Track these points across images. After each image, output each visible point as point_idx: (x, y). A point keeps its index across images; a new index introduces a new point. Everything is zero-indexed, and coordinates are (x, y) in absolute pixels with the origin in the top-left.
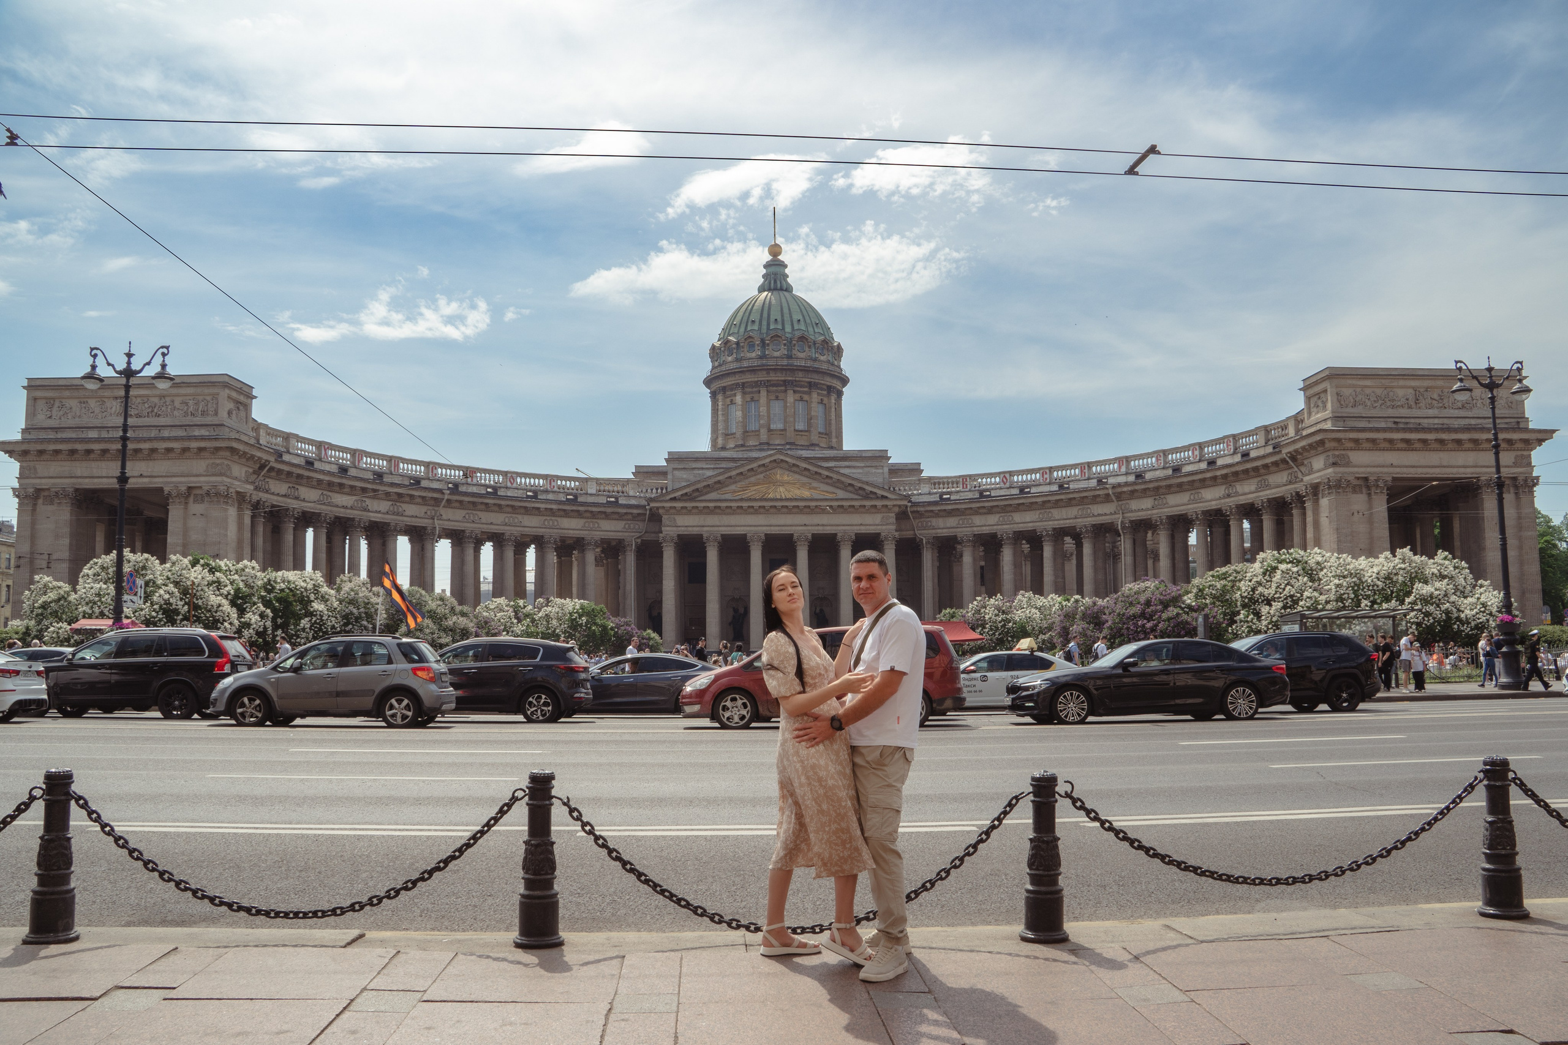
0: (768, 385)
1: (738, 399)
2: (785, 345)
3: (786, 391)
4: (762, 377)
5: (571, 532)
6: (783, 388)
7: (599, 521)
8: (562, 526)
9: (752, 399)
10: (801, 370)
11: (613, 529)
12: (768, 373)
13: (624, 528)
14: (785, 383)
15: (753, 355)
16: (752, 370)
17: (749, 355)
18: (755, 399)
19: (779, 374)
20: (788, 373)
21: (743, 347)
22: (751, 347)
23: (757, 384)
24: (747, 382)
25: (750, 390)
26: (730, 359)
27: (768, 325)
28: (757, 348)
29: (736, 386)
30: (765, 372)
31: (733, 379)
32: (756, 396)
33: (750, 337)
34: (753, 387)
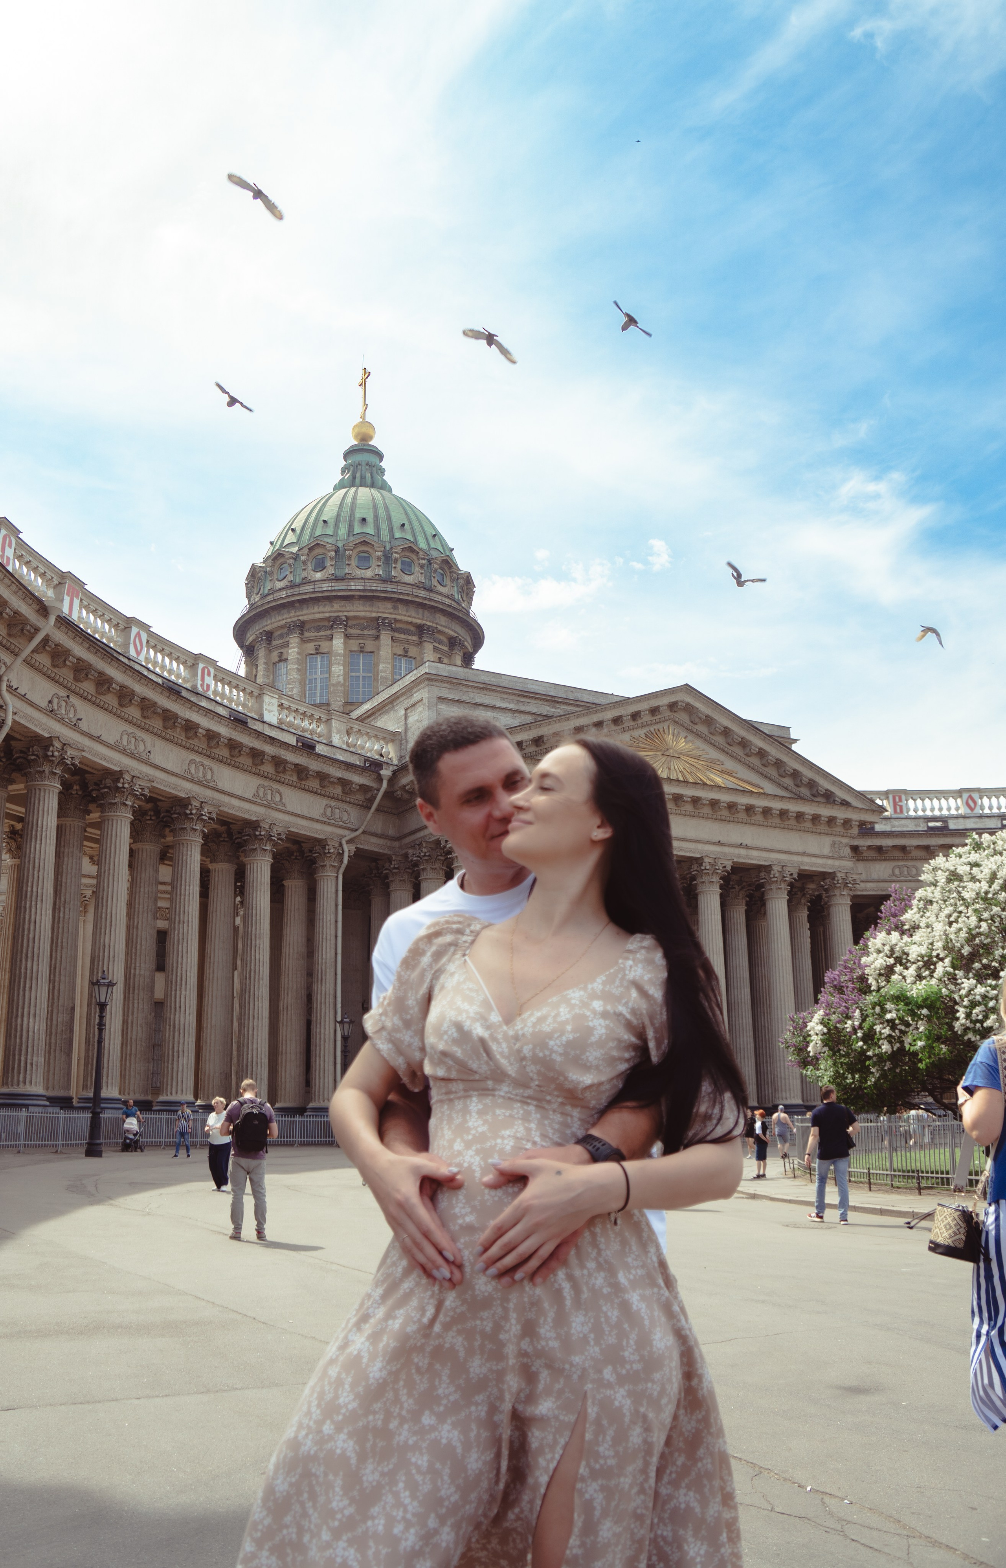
0: (392, 626)
1: (338, 643)
2: (422, 567)
3: (420, 644)
4: (384, 611)
5: (235, 802)
6: (415, 638)
7: (282, 789)
8: (220, 786)
9: (362, 650)
10: (443, 612)
11: (305, 813)
12: (395, 608)
13: (324, 814)
14: (420, 630)
15: (369, 573)
16: (368, 598)
17: (359, 573)
18: (368, 648)
19: (412, 612)
20: (426, 613)
21: (349, 558)
22: (364, 560)
23: (378, 624)
24: (356, 618)
25: (359, 632)
26: (319, 575)
27: (391, 530)
28: (374, 563)
29: (334, 622)
30: (389, 605)
31: (328, 608)
32: (370, 645)
33: (364, 543)
34: (363, 629)
